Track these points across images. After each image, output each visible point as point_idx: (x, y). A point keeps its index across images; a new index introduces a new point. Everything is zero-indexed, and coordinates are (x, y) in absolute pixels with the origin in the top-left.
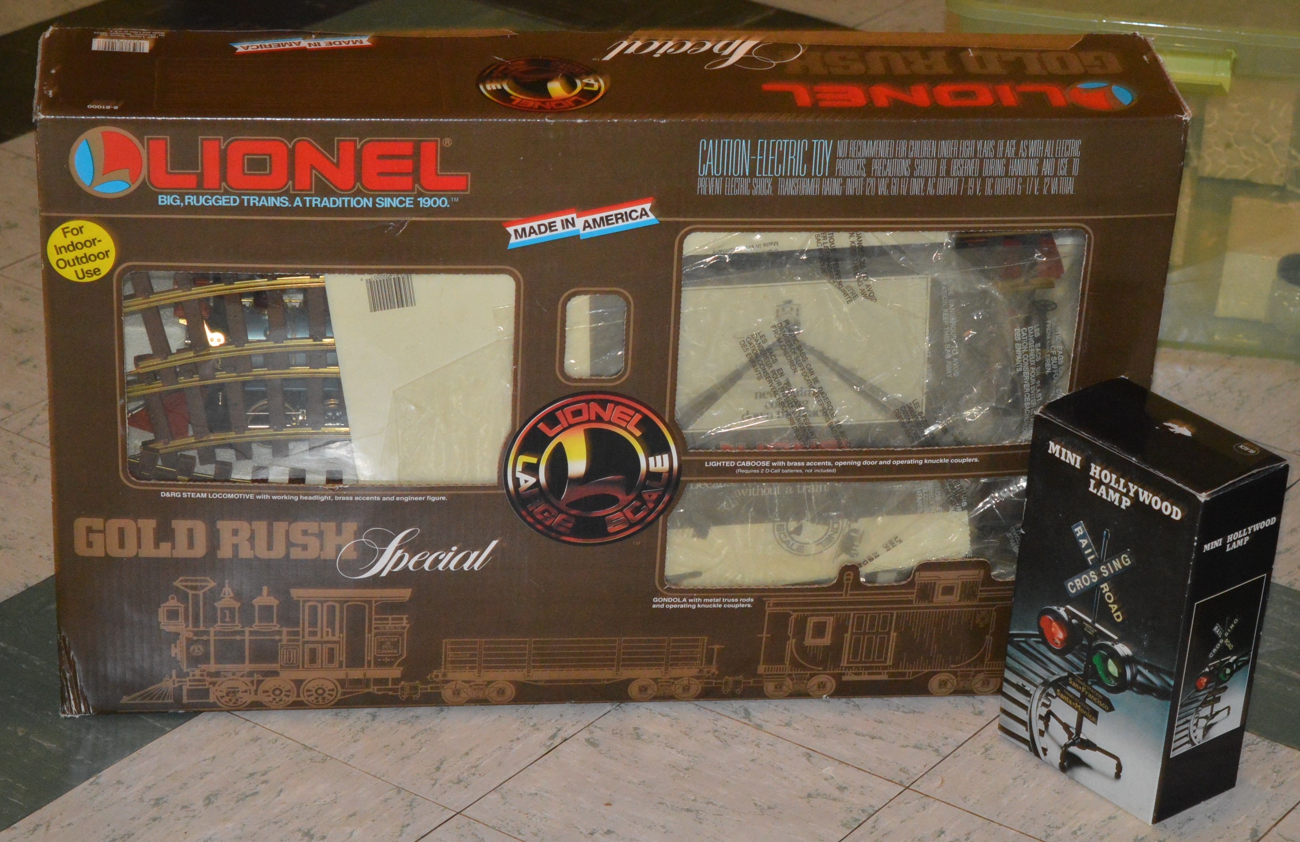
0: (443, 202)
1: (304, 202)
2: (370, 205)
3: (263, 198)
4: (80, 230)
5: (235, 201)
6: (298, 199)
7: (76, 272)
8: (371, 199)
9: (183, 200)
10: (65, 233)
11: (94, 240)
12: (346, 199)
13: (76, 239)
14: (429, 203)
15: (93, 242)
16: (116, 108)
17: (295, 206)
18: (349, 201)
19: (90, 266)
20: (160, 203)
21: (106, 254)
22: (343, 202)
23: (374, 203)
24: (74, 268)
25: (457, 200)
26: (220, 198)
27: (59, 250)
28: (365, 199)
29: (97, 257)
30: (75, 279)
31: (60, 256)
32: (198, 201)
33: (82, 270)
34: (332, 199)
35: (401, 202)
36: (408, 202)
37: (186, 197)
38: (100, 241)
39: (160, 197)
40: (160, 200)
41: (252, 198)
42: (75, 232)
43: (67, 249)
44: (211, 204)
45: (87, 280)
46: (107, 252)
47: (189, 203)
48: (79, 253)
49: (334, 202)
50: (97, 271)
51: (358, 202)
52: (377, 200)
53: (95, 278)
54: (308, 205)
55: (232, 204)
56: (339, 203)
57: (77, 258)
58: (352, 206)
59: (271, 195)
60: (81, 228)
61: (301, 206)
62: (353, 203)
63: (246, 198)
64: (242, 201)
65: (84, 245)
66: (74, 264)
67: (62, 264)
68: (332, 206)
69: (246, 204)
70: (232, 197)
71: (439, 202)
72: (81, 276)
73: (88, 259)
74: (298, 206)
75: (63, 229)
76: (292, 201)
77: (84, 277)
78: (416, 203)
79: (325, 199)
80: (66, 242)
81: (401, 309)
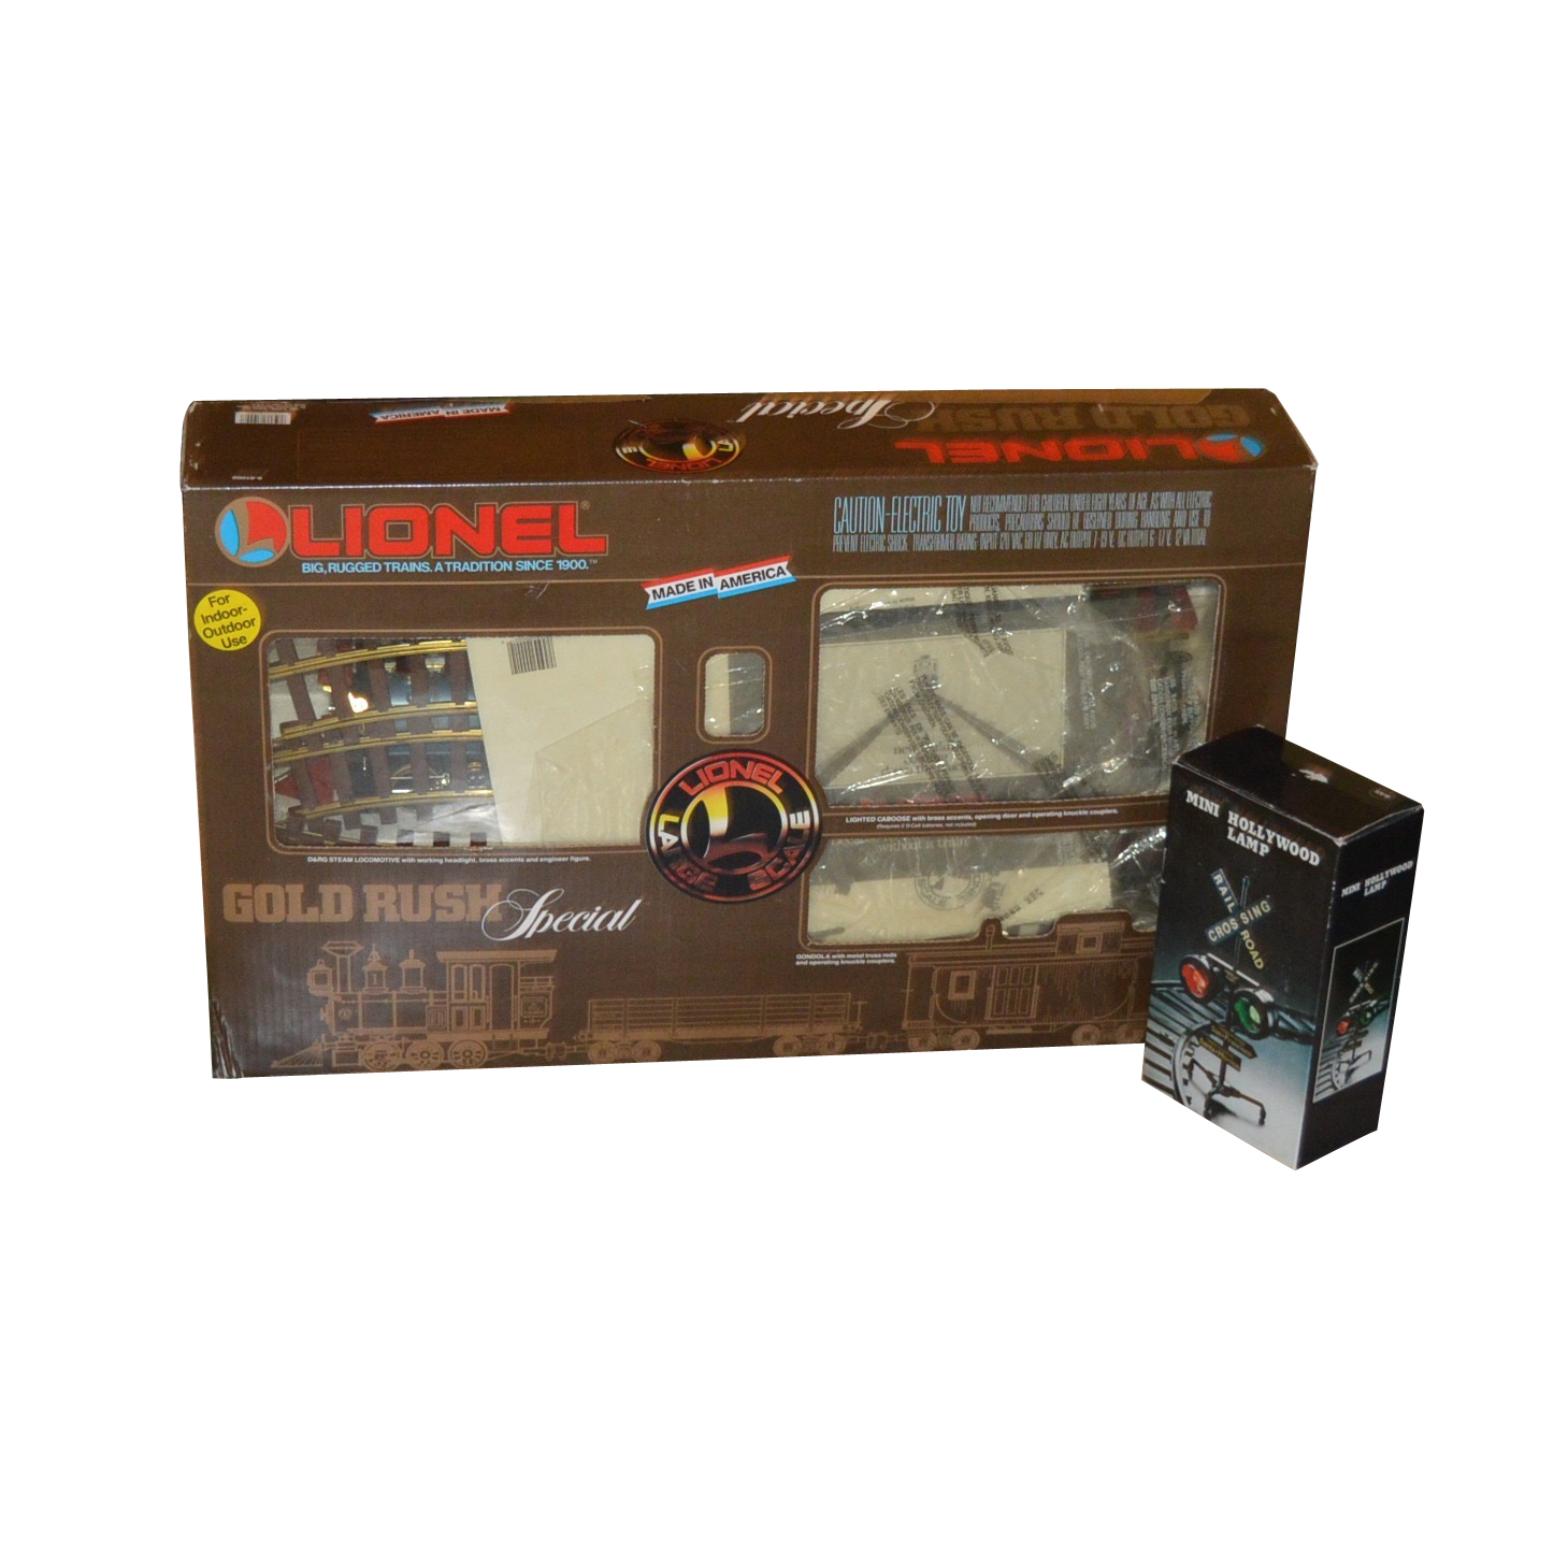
0: (582, 564)
1: (445, 567)
2: (510, 569)
3: (405, 564)
4: (226, 599)
5: (377, 567)
6: (439, 564)
7: (222, 641)
8: (511, 563)
9: (326, 568)
10: (211, 603)
11: (240, 609)
12: (486, 563)
13: (222, 609)
14: (568, 565)
15: (239, 611)
16: (260, 478)
17: (435, 571)
18: (489, 565)
19: (236, 634)
20: (304, 571)
21: (252, 622)
22: (484, 565)
23: (514, 566)
24: (221, 637)
25: (595, 562)
26: (362, 564)
27: (205, 619)
28: (505, 563)
29: (243, 625)
30: (222, 648)
31: (207, 626)
32: (341, 569)
33: (229, 639)
34: (472, 564)
35: (541, 565)
36: (547, 565)
37: (330, 564)
38: (245, 610)
39: (304, 565)
40: (304, 568)
41: (394, 564)
42: (221, 601)
43: (213, 618)
45: (233, 648)
46: (253, 620)
47: (332, 570)
48: (226, 622)
49: (475, 567)
50: (243, 639)
51: (498, 566)
52: (517, 564)
53: (241, 646)
54: (449, 570)
55: (374, 570)
56: (479, 567)
57: (223, 627)
58: (493, 570)
59: (412, 561)
60: (227, 597)
61: (442, 571)
62: (494, 567)
63: (387, 564)
64: (384, 567)
65: (230, 614)
66: (221, 633)
67: (208, 633)
68: (472, 570)
69: (388, 570)
70: (374, 564)
71: (578, 564)
72: (227, 644)
73: (234, 627)
74: (439, 571)
75: (210, 599)
76: (433, 566)
77: (230, 646)
78: (555, 565)
79: (466, 564)
80: (212, 612)
81: (542, 671)
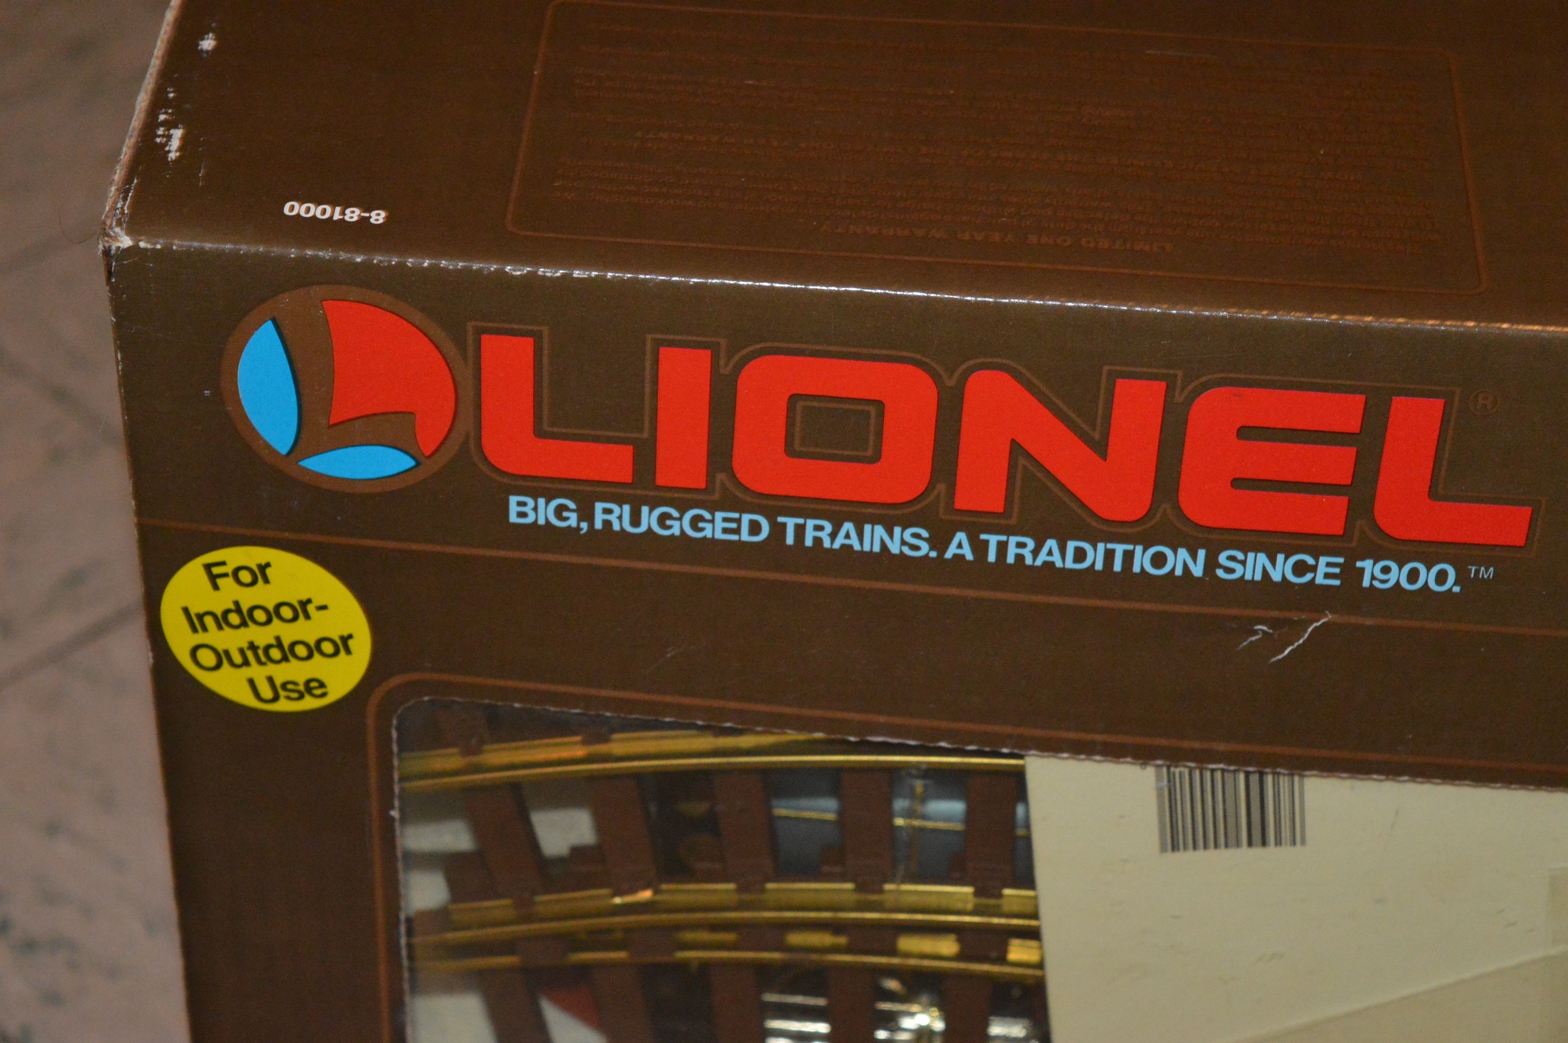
0: (1441, 577)
1: (980, 548)
2: (1197, 570)
3: (848, 526)
4: (261, 573)
5: (755, 528)
6: (961, 536)
7: (251, 682)
8: (1202, 554)
9: (586, 514)
10: (213, 579)
11: (304, 604)
12: (1119, 549)
13: (248, 598)
14: (1393, 577)
15: (302, 609)
16: (378, 217)
17: (949, 555)
18: (1128, 557)
19: (296, 671)
20: (513, 518)
21: (344, 644)
22: (1109, 555)
23: (1211, 564)
24: (246, 672)
25: (1487, 573)
26: (707, 516)
27: (196, 622)
28: (1183, 553)
29: (314, 649)
30: (249, 700)
31: (201, 638)
32: (636, 521)
33: (270, 680)
34: (1071, 545)
35: (1300, 569)
36: (1322, 569)
37: (599, 506)
38: (323, 608)
39: (513, 500)
40: (513, 509)
41: (811, 523)
42: (245, 577)
43: (222, 621)
44: (676, 531)
45: (284, 705)
46: (346, 639)
47: (607, 524)
48: (262, 636)
49: (1080, 555)
50: (313, 686)
51: (1158, 561)
52: (1222, 558)
53: (309, 703)
54: (992, 557)
55: (745, 536)
56: (1095, 557)
57: (253, 647)
58: (1136, 569)
59: (874, 521)
60: (263, 568)
61: (969, 556)
62: (1142, 560)
63: (791, 523)
64: (778, 531)
65: (273, 614)
66: (246, 663)
67: (207, 658)
68: (1070, 564)
69: (790, 540)
70: (746, 518)
71: (1427, 577)
72: (267, 693)
73: (288, 653)
74: (959, 558)
75: (208, 567)
76: (940, 541)
77: (276, 698)
78: (1351, 574)
79: (1051, 543)
80: (220, 601)
81: (1257, 851)
